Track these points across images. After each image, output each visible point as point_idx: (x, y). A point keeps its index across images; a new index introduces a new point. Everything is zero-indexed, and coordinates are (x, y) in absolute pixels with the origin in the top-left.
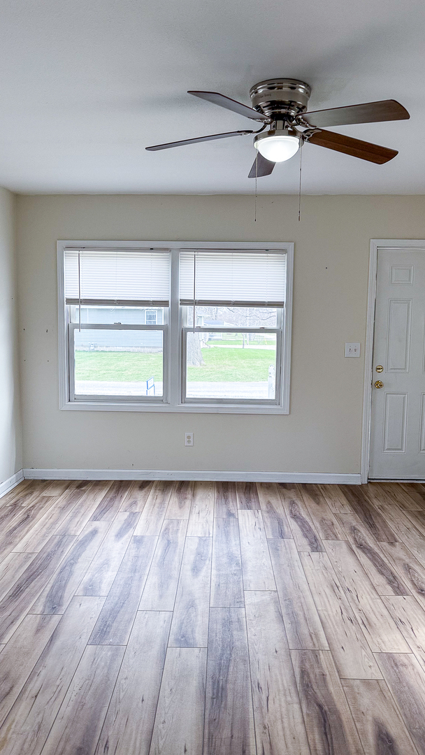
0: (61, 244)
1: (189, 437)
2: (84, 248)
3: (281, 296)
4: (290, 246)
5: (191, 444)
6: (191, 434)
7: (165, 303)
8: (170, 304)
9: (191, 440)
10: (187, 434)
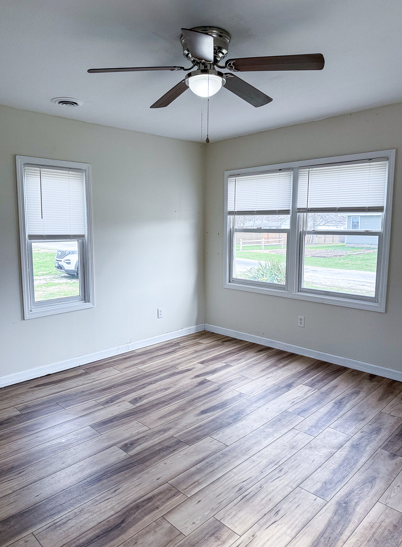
0: (227, 173)
1: (301, 319)
2: (239, 175)
3: (383, 202)
4: (392, 154)
5: (302, 325)
6: (302, 317)
7: (286, 212)
8: (291, 212)
9: (303, 322)
10: (300, 317)
